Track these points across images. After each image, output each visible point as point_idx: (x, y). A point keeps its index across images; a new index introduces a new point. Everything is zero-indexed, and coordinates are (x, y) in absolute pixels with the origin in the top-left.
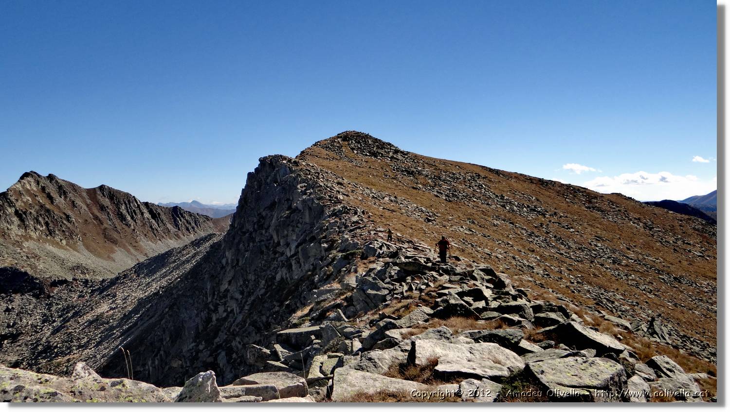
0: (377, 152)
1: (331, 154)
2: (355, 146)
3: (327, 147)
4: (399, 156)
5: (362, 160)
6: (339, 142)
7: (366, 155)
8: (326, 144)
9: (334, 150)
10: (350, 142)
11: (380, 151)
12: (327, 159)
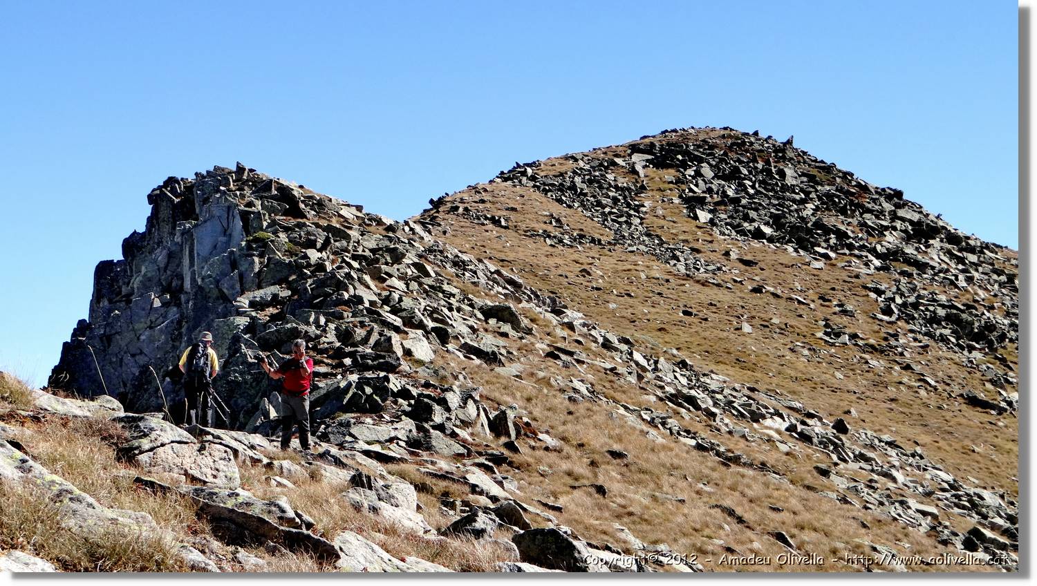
0: (818, 225)
1: (575, 217)
2: (710, 191)
3: (561, 188)
4: (935, 253)
5: (727, 254)
6: (634, 171)
7: (758, 235)
8: (561, 174)
9: (599, 204)
10: (691, 172)
11: (831, 220)
12: (547, 235)
